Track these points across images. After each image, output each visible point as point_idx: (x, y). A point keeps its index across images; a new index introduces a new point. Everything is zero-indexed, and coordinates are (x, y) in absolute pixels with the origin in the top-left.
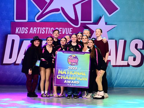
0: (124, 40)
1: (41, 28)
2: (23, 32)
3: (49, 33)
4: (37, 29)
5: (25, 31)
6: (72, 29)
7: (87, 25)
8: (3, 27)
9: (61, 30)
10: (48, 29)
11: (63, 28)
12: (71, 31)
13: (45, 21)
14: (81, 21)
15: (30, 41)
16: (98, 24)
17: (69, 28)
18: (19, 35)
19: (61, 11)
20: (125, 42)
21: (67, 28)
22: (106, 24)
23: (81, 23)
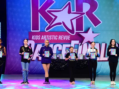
0: (105, 43)
1: (49, 36)
2: (37, 38)
3: (54, 39)
4: (47, 37)
5: (38, 38)
6: (70, 36)
7: (80, 34)
8: (24, 36)
9: (62, 37)
10: (54, 37)
11: (64, 36)
12: (69, 38)
13: (52, 31)
14: (76, 30)
15: (41, 45)
16: (87, 33)
17: (68, 36)
18: (34, 40)
19: (62, 25)
20: (106, 45)
21: (66, 36)
22: (93, 32)
23: (76, 32)
